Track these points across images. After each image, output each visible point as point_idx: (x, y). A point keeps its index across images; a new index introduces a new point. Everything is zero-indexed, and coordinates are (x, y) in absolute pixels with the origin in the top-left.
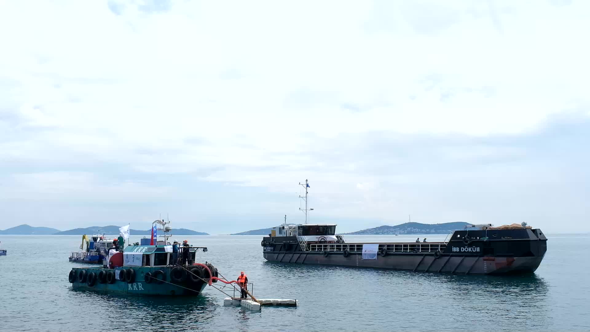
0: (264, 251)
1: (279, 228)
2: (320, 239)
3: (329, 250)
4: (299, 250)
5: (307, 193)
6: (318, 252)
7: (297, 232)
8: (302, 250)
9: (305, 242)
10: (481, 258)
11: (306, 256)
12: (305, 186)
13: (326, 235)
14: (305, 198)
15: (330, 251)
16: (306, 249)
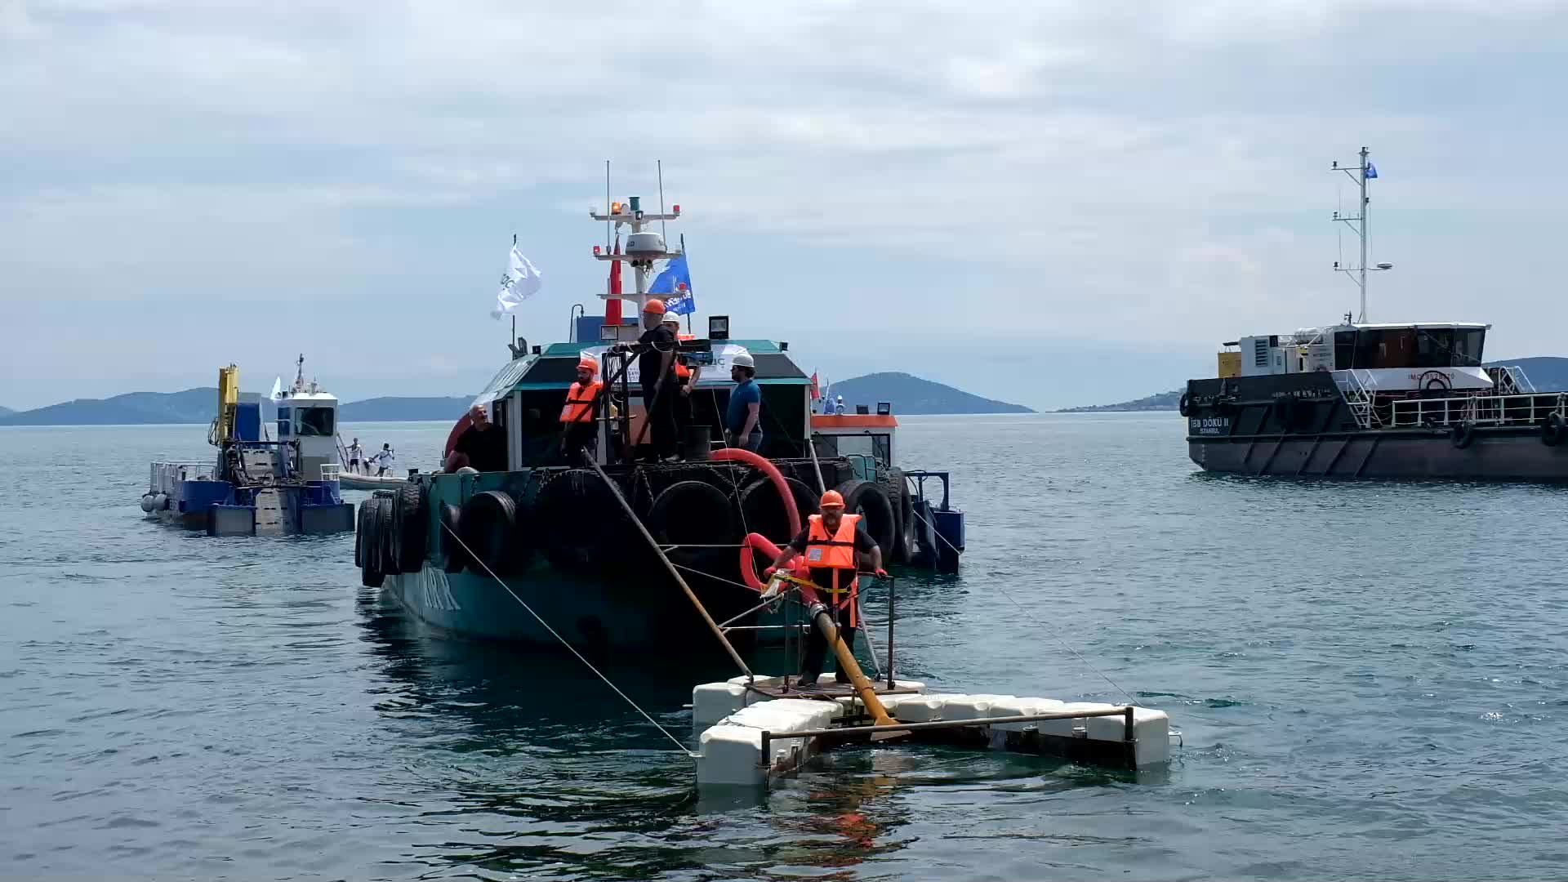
0: (1191, 433)
1: (1257, 342)
2: (1425, 381)
3: (1474, 420)
4: (1345, 427)
5: (1366, 200)
6: (1425, 431)
7: (1330, 354)
8: (1355, 425)
9: (1368, 392)
11: (1375, 446)
12: (1358, 174)
13: (1448, 365)
14: (1358, 225)
15: (1479, 425)
16: (1372, 420)
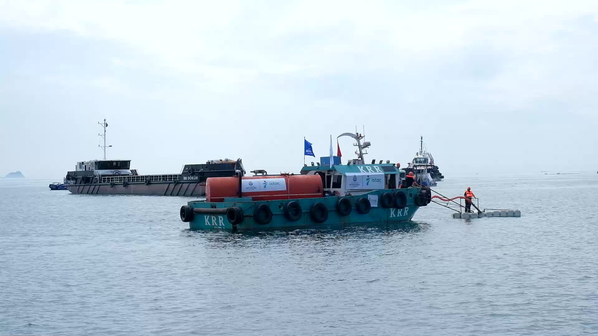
2: (115, 172)
3: (114, 181)
4: (94, 183)
5: (105, 131)
6: (107, 184)
7: (94, 166)
9: (99, 175)
10: (199, 184)
11: (99, 187)
12: (104, 125)
13: (120, 169)
14: (103, 136)
